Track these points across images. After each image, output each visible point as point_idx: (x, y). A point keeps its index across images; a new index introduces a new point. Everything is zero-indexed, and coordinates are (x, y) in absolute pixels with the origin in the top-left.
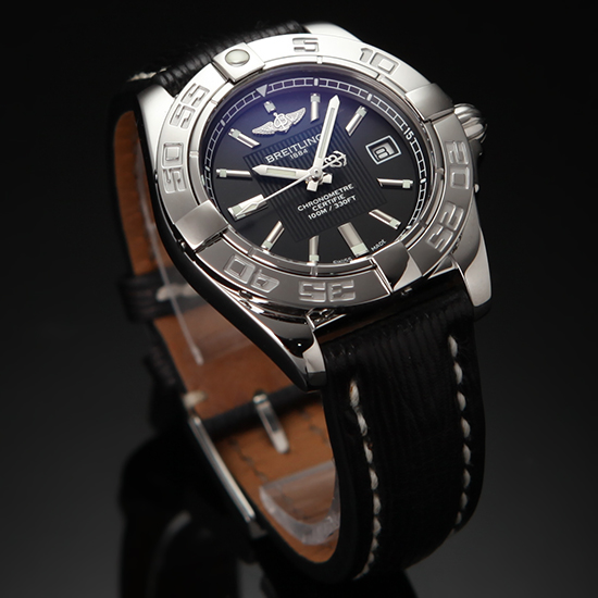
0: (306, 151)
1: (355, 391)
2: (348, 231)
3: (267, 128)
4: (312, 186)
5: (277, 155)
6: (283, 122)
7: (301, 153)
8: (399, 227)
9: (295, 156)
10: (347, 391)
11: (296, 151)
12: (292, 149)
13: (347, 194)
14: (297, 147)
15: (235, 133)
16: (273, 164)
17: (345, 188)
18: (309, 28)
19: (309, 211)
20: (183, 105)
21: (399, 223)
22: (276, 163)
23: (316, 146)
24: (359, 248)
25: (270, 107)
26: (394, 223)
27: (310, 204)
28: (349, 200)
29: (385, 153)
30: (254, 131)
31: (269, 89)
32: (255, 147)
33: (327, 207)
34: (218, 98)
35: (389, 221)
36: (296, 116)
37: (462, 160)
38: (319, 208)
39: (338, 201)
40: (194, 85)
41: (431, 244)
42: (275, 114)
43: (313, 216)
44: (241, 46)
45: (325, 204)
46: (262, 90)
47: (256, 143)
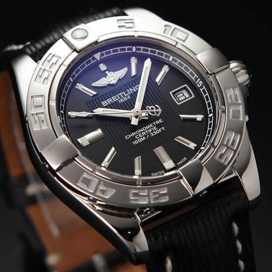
0: (129, 97)
1: (169, 264)
2: (160, 152)
3: (102, 82)
4: (134, 122)
5: (109, 101)
6: (112, 77)
7: (125, 99)
8: (196, 148)
9: (122, 100)
10: (164, 263)
11: (123, 97)
12: (120, 96)
13: (159, 126)
14: (123, 95)
15: (80, 87)
16: (107, 107)
17: (157, 122)
18: (128, 12)
19: (133, 139)
20: (43, 68)
21: (195, 145)
22: (109, 106)
23: (136, 93)
24: (169, 164)
25: (103, 67)
26: (192, 145)
27: (134, 134)
28: (160, 130)
29: (183, 96)
30: (93, 85)
31: (102, 55)
32: (94, 96)
33: (145, 136)
34: (67, 62)
35: (189, 144)
36: (122, 73)
37: (236, 100)
38: (140, 136)
39: (152, 131)
40: (50, 54)
41: (219, 160)
42: (107, 72)
43: (136, 142)
44: (82, 26)
45: (144, 134)
46: (97, 56)
47: (95, 93)
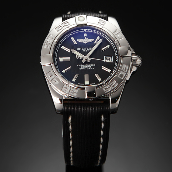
0: (88, 51)
1: (70, 119)
2: (86, 76)
4: (83, 61)
5: (80, 49)
6: (86, 41)
7: (86, 51)
12: (85, 49)
13: (92, 67)
14: (87, 49)
15: (72, 39)
16: (78, 51)
17: (93, 65)
19: (80, 67)
20: (61, 25)
23: (90, 51)
24: (87, 83)
25: (85, 35)
26: (100, 80)
27: (81, 65)
28: (92, 68)
31: (87, 30)
33: (85, 68)
36: (91, 40)
37: (125, 70)
38: (83, 67)
39: (89, 67)
40: (67, 21)
42: (86, 38)
43: (80, 69)
44: (85, 16)
45: (85, 67)
46: (85, 30)
47: (77, 43)
